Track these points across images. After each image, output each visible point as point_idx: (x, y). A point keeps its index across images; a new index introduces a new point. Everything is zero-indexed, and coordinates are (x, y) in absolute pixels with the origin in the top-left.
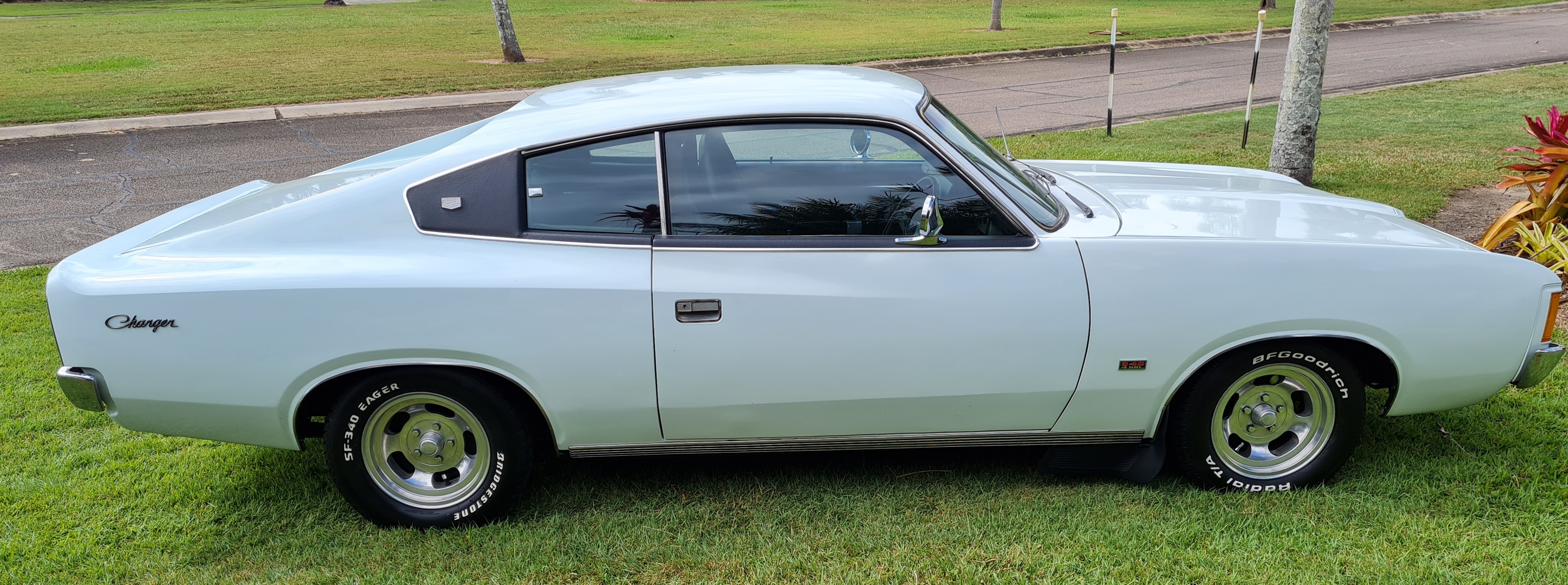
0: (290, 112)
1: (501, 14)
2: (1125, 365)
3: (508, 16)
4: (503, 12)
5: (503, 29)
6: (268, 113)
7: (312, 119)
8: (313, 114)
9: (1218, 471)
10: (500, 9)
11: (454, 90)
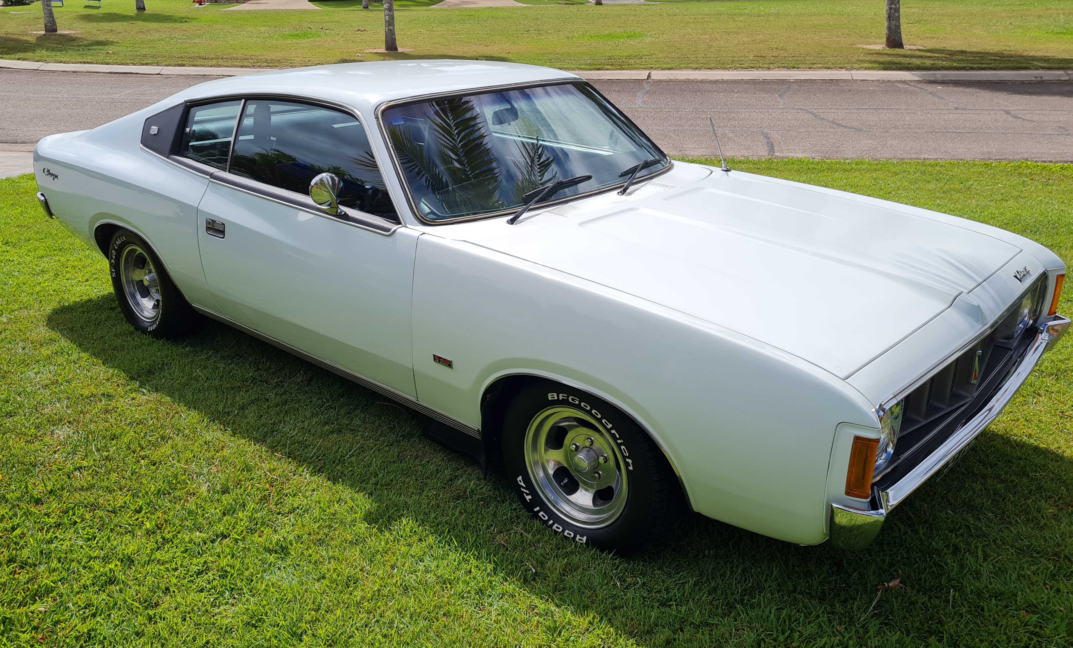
0: (657, 75)
1: (891, 9)
2: (438, 359)
3: (897, 10)
4: (893, 6)
5: (890, 21)
6: (643, 75)
7: (671, 81)
8: (672, 77)
9: (527, 494)
10: (891, 4)
11: (794, 67)
